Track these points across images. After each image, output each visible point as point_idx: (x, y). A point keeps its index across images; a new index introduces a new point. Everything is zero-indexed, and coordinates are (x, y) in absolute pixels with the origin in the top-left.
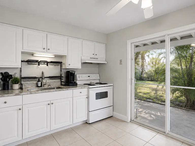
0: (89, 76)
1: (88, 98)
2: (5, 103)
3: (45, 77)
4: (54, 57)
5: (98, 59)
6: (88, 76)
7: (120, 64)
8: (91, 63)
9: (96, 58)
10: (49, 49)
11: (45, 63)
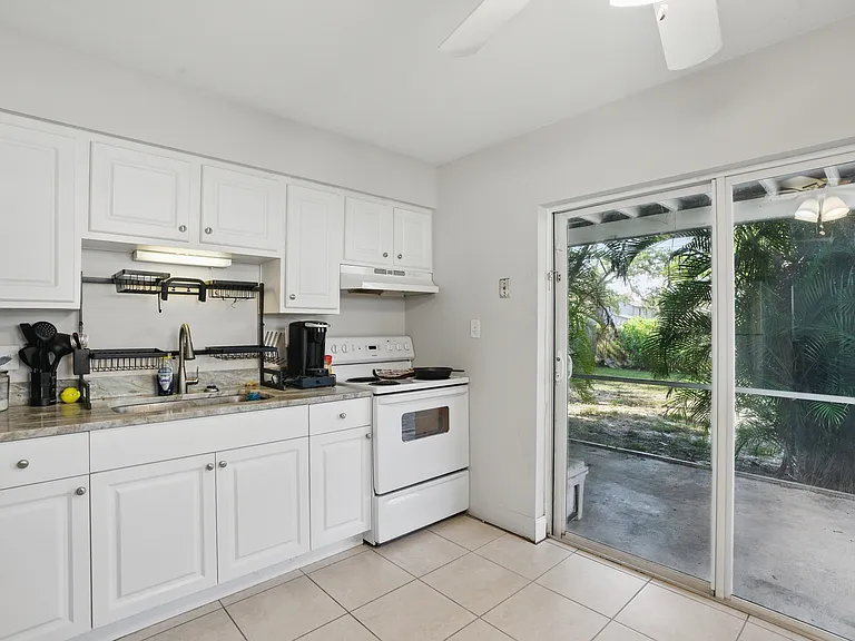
0: (374, 348)
1: (371, 437)
2: (21, 465)
3: (196, 353)
4: (229, 263)
5: (403, 273)
6: (370, 348)
7: (501, 297)
8: (379, 292)
9: (397, 273)
10: (209, 231)
11: (192, 290)
